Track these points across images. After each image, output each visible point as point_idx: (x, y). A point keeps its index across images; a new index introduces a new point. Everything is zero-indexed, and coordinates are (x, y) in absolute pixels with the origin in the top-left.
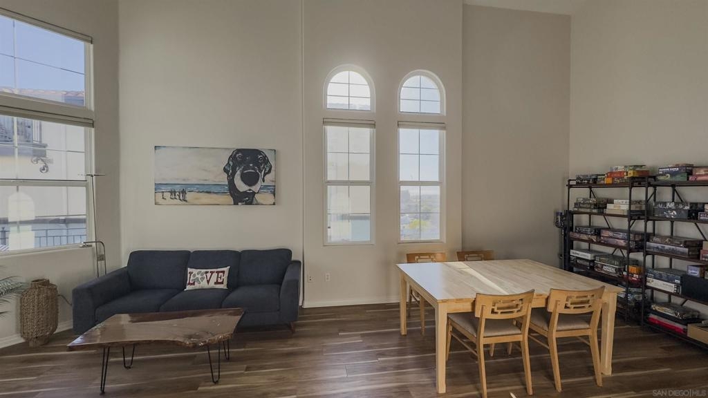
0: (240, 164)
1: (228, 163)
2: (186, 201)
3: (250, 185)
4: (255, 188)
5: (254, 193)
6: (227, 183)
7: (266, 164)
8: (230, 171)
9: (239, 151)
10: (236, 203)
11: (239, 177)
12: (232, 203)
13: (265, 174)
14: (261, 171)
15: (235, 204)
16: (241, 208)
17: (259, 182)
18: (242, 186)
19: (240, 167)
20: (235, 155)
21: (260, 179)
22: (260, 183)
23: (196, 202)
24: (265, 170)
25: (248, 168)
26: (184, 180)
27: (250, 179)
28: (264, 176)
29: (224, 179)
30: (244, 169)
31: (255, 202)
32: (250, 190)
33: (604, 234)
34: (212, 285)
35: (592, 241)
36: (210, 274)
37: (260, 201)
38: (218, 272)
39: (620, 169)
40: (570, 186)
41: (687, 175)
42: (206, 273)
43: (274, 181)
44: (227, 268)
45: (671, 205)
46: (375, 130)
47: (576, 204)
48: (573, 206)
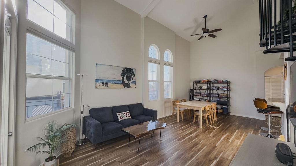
0: (126, 73)
1: (122, 73)
2: (108, 87)
3: (129, 81)
4: (130, 82)
5: (130, 84)
6: (122, 80)
8: (123, 75)
9: (125, 68)
10: (124, 88)
11: (125, 78)
13: (133, 77)
17: (131, 80)
18: (126, 81)
21: (132, 79)
23: (112, 87)
26: (107, 78)
27: (129, 79)
29: (120, 78)
30: (127, 75)
33: (202, 94)
34: (128, 117)
35: (199, 96)
36: (126, 114)
37: (132, 87)
38: (128, 113)
39: (204, 79)
40: (194, 83)
41: (217, 81)
42: (124, 113)
43: (135, 80)
44: (129, 111)
45: (214, 87)
46: (159, 65)
47: (195, 87)
48: (194, 88)
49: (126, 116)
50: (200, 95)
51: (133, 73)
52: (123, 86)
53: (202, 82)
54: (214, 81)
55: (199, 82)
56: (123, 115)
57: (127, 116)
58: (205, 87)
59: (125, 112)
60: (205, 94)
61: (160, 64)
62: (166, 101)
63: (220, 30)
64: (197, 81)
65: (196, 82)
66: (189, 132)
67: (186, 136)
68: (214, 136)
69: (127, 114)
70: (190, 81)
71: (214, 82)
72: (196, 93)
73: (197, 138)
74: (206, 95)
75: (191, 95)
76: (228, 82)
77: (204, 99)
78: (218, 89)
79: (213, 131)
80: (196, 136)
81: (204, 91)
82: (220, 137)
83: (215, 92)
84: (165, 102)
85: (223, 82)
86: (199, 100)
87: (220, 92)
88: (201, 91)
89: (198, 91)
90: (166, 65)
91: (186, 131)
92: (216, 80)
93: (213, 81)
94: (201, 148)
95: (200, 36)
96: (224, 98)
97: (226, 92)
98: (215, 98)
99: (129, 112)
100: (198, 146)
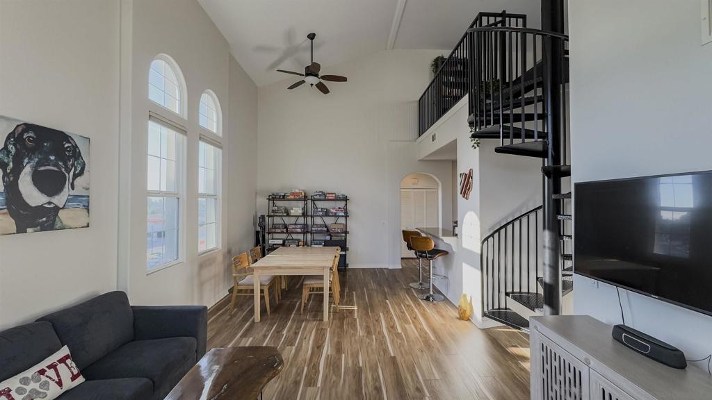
0: (31, 152)
1: (6, 147)
3: (50, 194)
4: (59, 200)
5: (57, 209)
6: (2, 189)
7: (76, 159)
8: (8, 164)
9: (28, 127)
10: (21, 230)
11: (29, 178)
12: (14, 229)
13: (75, 176)
14: (68, 171)
15: (19, 231)
16: (33, 237)
17: (66, 190)
18: (32, 196)
19: (30, 159)
20: (22, 134)
21: (67, 185)
22: (66, 192)
24: (75, 170)
25: (48, 162)
27: (50, 183)
28: (73, 179)
30: (39, 164)
31: (58, 225)
32: (50, 203)
33: (291, 227)
34: (68, 384)
35: (282, 232)
36: (51, 373)
37: (66, 222)
38: (62, 361)
39: (297, 191)
40: (269, 200)
41: (324, 197)
42: (42, 372)
43: (87, 189)
44: (65, 351)
45: (320, 210)
46: (185, 138)
47: (273, 211)
48: (271, 211)
49: (53, 386)
50: (285, 230)
51: (76, 154)
52: (9, 223)
53: (292, 197)
54: (320, 195)
55: (284, 197)
56: (34, 385)
57: (60, 383)
58: (297, 209)
59: (43, 365)
60: (299, 226)
61: (188, 134)
62: (204, 262)
63: (344, 79)
64: (277, 195)
65: (273, 198)
66: (311, 342)
67: (314, 360)
68: (369, 333)
69: (61, 367)
70: (256, 193)
71: (318, 197)
72: (275, 226)
73: (343, 355)
74: (299, 230)
75: (257, 233)
76: (345, 199)
77: (293, 239)
78: (327, 213)
79: (355, 320)
80: (339, 349)
81: (293, 220)
82: (378, 330)
83: (318, 221)
84: (201, 267)
85: (337, 199)
86: (283, 245)
87: (329, 221)
88: (287, 220)
89: (278, 220)
90: (203, 141)
91: (300, 343)
92: (322, 192)
93: (316, 195)
94: (376, 379)
95: (299, 79)
96: (338, 233)
97: (342, 220)
98: (318, 235)
99: (67, 357)
100: (366, 378)
